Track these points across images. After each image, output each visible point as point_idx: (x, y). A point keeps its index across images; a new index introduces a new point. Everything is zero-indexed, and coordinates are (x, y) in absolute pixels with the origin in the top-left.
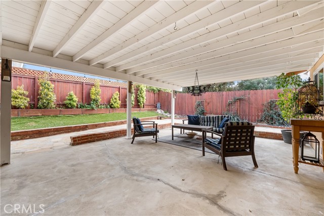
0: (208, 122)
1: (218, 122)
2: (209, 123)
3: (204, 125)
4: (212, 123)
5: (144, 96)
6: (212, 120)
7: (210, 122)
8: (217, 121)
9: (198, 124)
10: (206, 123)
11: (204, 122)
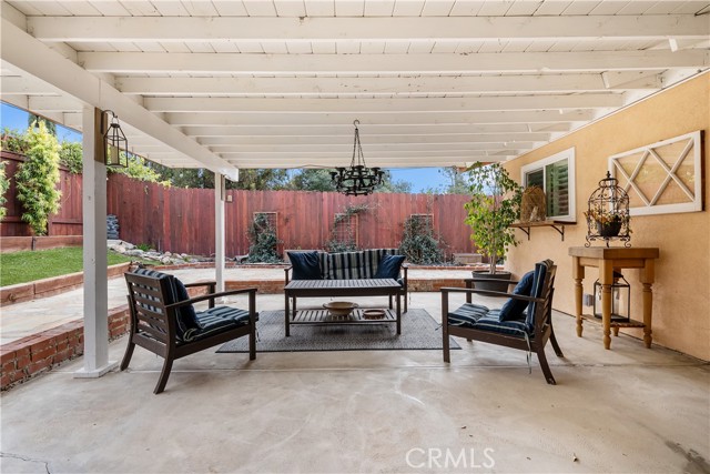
0: (343, 268)
1: (371, 266)
2: (347, 271)
3: (336, 278)
4: (354, 270)
5: (51, 187)
6: (354, 263)
7: (350, 267)
8: (367, 264)
9: (318, 275)
10: (339, 272)
11: (335, 269)
